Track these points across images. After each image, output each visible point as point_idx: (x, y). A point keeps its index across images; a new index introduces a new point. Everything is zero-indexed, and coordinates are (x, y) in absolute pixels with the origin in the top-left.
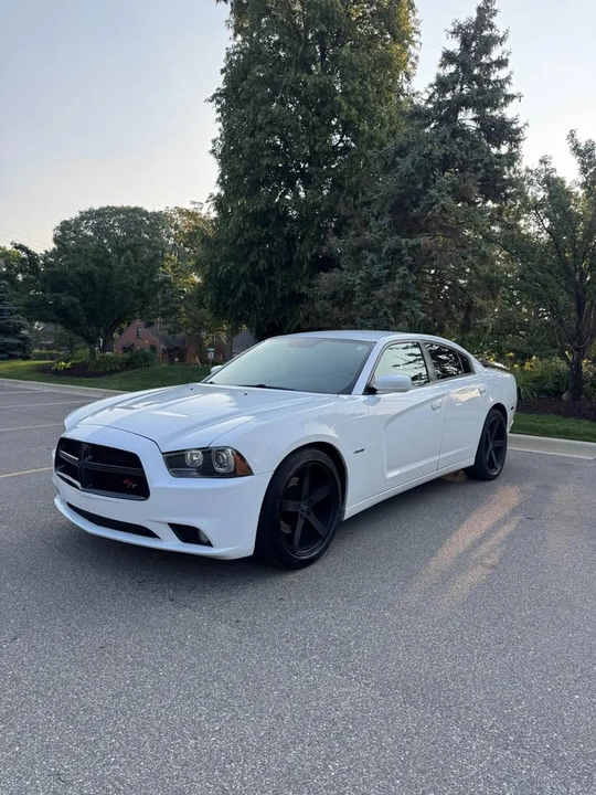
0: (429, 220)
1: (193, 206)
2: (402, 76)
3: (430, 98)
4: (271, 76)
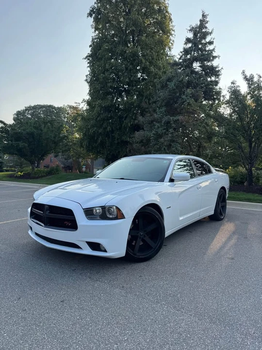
0: (182, 109)
2: (167, 49)
3: (181, 57)
4: (112, 48)
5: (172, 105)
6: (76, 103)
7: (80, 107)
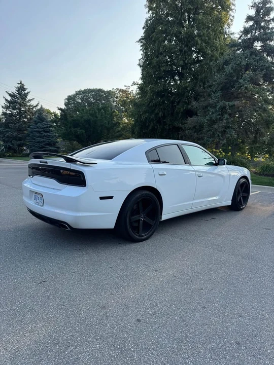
0: (239, 94)
1: (125, 88)
2: (226, 26)
3: (240, 37)
4: (166, 30)
5: (228, 90)
6: (126, 86)
7: (130, 90)
